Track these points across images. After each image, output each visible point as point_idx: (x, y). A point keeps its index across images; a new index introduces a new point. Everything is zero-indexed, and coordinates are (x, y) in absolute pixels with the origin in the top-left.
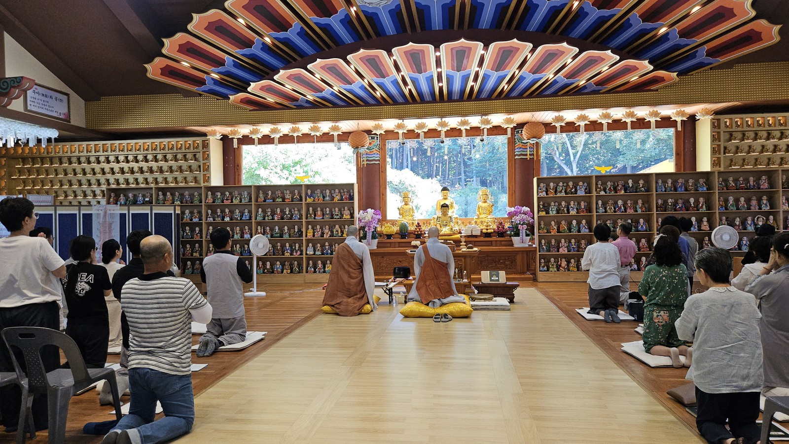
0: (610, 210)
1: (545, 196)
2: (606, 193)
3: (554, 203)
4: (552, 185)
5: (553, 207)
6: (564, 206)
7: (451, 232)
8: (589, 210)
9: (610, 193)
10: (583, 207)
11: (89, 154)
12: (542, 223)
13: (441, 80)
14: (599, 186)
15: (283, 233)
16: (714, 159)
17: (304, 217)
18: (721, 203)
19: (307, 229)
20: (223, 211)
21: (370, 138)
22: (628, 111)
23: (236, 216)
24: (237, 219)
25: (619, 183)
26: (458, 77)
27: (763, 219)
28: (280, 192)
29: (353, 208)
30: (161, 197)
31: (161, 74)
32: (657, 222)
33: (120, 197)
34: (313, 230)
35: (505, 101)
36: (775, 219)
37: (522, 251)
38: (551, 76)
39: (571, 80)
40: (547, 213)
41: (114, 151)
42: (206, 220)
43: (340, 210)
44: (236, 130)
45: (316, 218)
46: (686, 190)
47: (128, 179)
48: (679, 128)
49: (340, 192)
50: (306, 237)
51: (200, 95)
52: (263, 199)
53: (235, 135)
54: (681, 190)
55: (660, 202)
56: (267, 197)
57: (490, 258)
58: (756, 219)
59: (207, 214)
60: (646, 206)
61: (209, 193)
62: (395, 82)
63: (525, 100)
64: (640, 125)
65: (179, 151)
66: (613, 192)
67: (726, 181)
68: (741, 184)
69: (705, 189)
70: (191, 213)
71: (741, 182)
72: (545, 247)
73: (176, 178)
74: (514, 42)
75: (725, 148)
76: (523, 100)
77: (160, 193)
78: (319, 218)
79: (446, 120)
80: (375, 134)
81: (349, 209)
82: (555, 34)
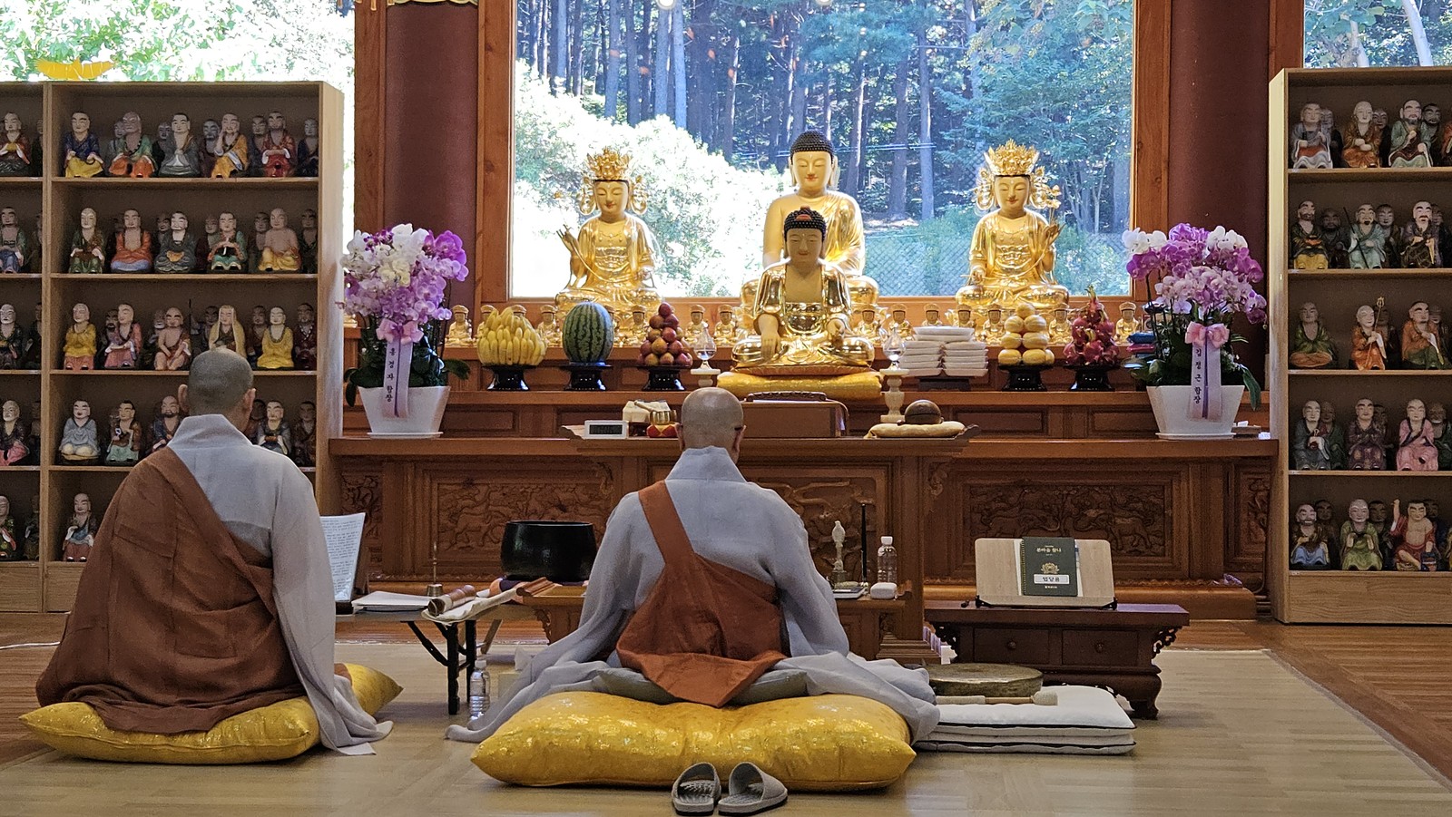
1: (1330, 168)
19: (66, 322)
37: (1199, 461)
49: (245, 130)
50: (60, 366)
72: (1320, 441)
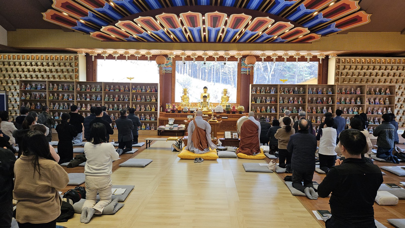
0: (286, 102)
1: (255, 94)
2: (284, 93)
3: (260, 97)
4: (259, 88)
5: (258, 99)
6: (264, 99)
7: (208, 110)
8: (276, 101)
9: (286, 94)
10: (273, 100)
11: (10, 60)
12: (253, 107)
13: (205, 32)
14: (281, 90)
15: (119, 108)
16: (336, 78)
17: (131, 100)
18: (338, 100)
20: (86, 95)
21: (167, 59)
22: (297, 52)
23: (93, 98)
24: (94, 100)
25: (291, 89)
26: (214, 31)
27: (357, 109)
28: (118, 86)
29: (157, 96)
30: (51, 86)
31: (51, 19)
32: (308, 109)
33: (27, 85)
34: (136, 107)
35: (237, 44)
36: (362, 109)
38: (261, 33)
39: (270, 36)
40: (256, 102)
41: (24, 59)
42: (77, 99)
43: (150, 97)
44: (94, 51)
45: (137, 101)
46: (322, 93)
47: (32, 75)
48: (321, 63)
51: (74, 31)
52: (108, 90)
53: (93, 54)
54: (320, 94)
55: (310, 99)
56: (111, 88)
57: (226, 124)
58: (353, 109)
59: (77, 97)
60: (303, 100)
61: (78, 85)
62: (181, 31)
63: (247, 44)
64: (302, 59)
65: (61, 61)
66: (288, 93)
67: (341, 90)
68: (348, 92)
69: (331, 93)
70: (68, 95)
71: (348, 90)
73: (60, 76)
74: (243, 15)
75: (342, 73)
76: (246, 44)
77: (51, 84)
78: (139, 101)
79: (207, 52)
80: (170, 57)
81: (155, 97)
82: (263, 12)
